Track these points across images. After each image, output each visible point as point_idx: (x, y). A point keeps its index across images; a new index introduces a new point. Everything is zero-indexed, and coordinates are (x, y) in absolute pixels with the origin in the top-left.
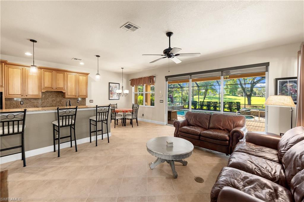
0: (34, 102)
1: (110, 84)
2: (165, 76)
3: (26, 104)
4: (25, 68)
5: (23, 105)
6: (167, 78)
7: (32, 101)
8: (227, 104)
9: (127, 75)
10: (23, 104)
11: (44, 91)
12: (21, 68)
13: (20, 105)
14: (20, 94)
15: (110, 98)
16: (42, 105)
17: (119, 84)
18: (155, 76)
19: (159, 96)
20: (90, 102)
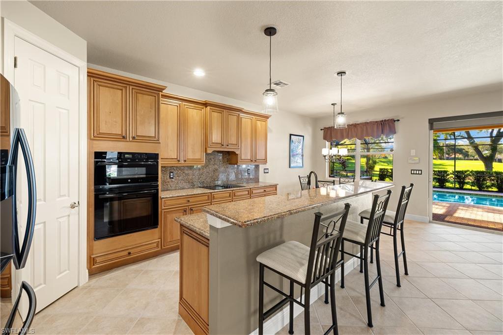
0: (188, 175)
1: (292, 136)
2: (429, 120)
3: (177, 178)
4: (183, 103)
5: (173, 180)
6: (432, 122)
7: (186, 172)
8: (470, 175)
9: (314, 119)
10: (173, 178)
11: (211, 152)
12: (178, 103)
13: (169, 180)
14: (176, 157)
15: (292, 165)
16: (199, 179)
17: (303, 136)
18: (398, 120)
19: (410, 161)
20: (265, 173)
